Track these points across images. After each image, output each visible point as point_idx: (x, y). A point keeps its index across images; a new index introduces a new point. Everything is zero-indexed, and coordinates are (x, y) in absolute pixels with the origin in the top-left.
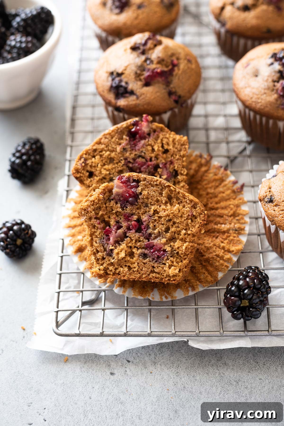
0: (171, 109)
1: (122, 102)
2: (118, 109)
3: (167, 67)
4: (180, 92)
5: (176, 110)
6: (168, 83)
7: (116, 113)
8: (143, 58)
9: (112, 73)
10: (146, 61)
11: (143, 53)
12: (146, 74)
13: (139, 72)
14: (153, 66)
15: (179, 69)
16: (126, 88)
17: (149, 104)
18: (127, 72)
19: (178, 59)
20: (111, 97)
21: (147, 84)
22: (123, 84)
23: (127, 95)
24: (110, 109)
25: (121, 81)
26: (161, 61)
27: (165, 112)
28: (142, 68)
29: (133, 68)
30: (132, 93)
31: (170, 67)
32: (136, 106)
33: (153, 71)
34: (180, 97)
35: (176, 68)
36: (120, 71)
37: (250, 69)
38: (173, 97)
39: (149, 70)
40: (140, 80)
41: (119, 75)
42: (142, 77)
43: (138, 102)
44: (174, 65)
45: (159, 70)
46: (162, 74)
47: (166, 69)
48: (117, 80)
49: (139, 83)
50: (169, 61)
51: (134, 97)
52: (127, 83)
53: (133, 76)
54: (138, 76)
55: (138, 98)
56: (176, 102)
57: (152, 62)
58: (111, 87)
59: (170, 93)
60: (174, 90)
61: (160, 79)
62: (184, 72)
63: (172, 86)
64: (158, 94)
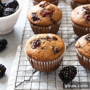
0: (52, 25)
1: (35, 22)
2: (34, 25)
3: (51, 11)
4: (55, 20)
5: (53, 25)
6: (51, 17)
7: (34, 26)
8: (43, 8)
9: (33, 13)
10: (44, 9)
11: (43, 7)
12: (44, 13)
13: (41, 13)
14: (46, 11)
15: (55, 12)
16: (37, 18)
17: (44, 23)
18: (38, 13)
19: (55, 9)
20: (32, 21)
21: (44, 16)
22: (36, 16)
23: (37, 20)
24: (32, 25)
25: (35, 15)
26: (49, 9)
27: (50, 26)
28: (42, 11)
29: (40, 11)
30: (39, 19)
31: (52, 11)
32: (40, 23)
33: (46, 12)
34: (55, 21)
35: (54, 12)
36: (35, 12)
37: (76, 12)
38: (52, 21)
39: (45, 12)
40: (42, 15)
41: (35, 13)
42: (42, 14)
43: (41, 22)
44: (53, 11)
45: (48, 12)
46: (49, 13)
47: (50, 12)
48: (34, 15)
49: (41, 16)
50: (52, 9)
51: (39, 21)
52: (37, 16)
53: (39, 14)
54: (41, 14)
55: (41, 21)
56: (53, 23)
57: (46, 10)
58: (32, 17)
59: (51, 20)
60: (53, 19)
61: (48, 15)
62: (56, 13)
63: (52, 17)
64: (47, 20)
